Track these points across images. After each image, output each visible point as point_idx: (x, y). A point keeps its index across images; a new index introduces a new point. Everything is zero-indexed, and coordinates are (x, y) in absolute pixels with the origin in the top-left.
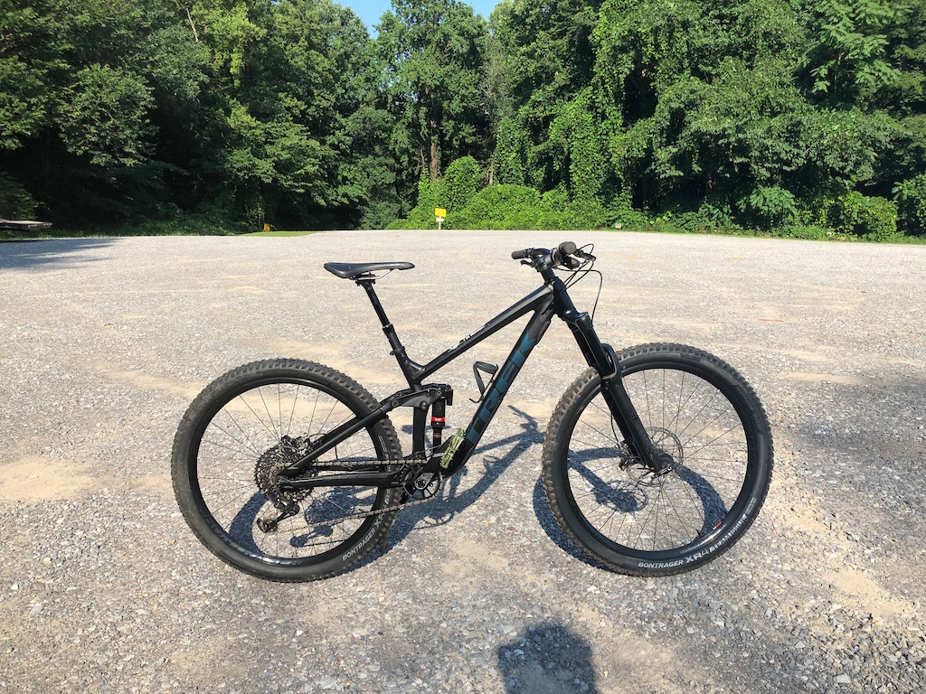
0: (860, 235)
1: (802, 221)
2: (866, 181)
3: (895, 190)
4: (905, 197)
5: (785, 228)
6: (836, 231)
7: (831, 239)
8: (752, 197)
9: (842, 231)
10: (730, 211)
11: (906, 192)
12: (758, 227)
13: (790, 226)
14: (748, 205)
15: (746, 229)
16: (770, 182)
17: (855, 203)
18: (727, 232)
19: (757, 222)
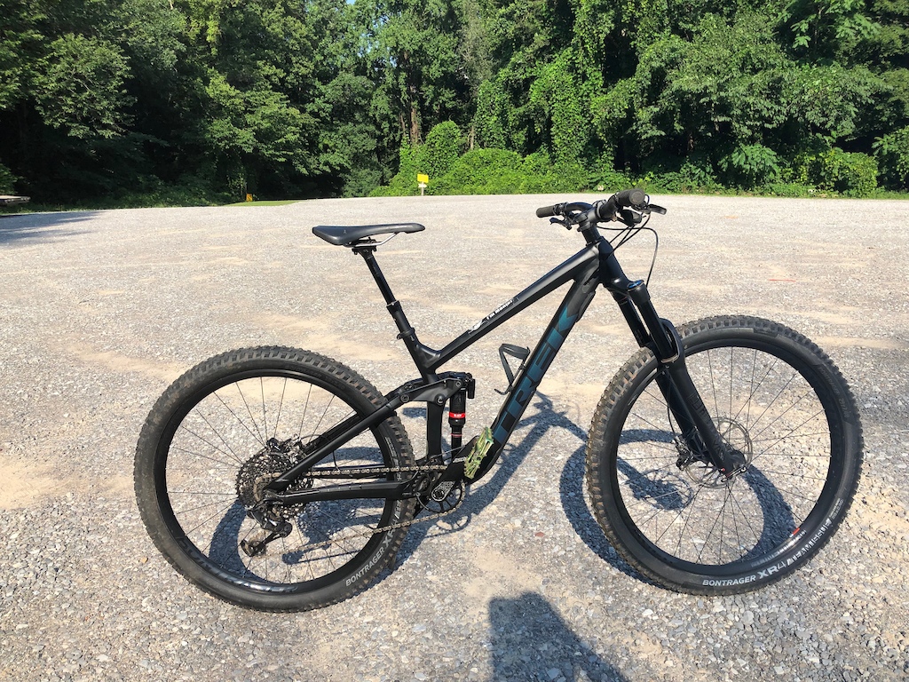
0: (841, 191)
1: (784, 179)
2: (846, 137)
3: (875, 145)
4: (885, 152)
5: (767, 186)
6: (817, 188)
7: (813, 196)
8: (733, 155)
9: (823, 188)
10: (712, 171)
11: (886, 147)
12: (740, 186)
13: (771, 185)
14: (730, 163)
15: (728, 188)
16: (751, 140)
17: (836, 159)
18: (708, 191)
19: (739, 180)
